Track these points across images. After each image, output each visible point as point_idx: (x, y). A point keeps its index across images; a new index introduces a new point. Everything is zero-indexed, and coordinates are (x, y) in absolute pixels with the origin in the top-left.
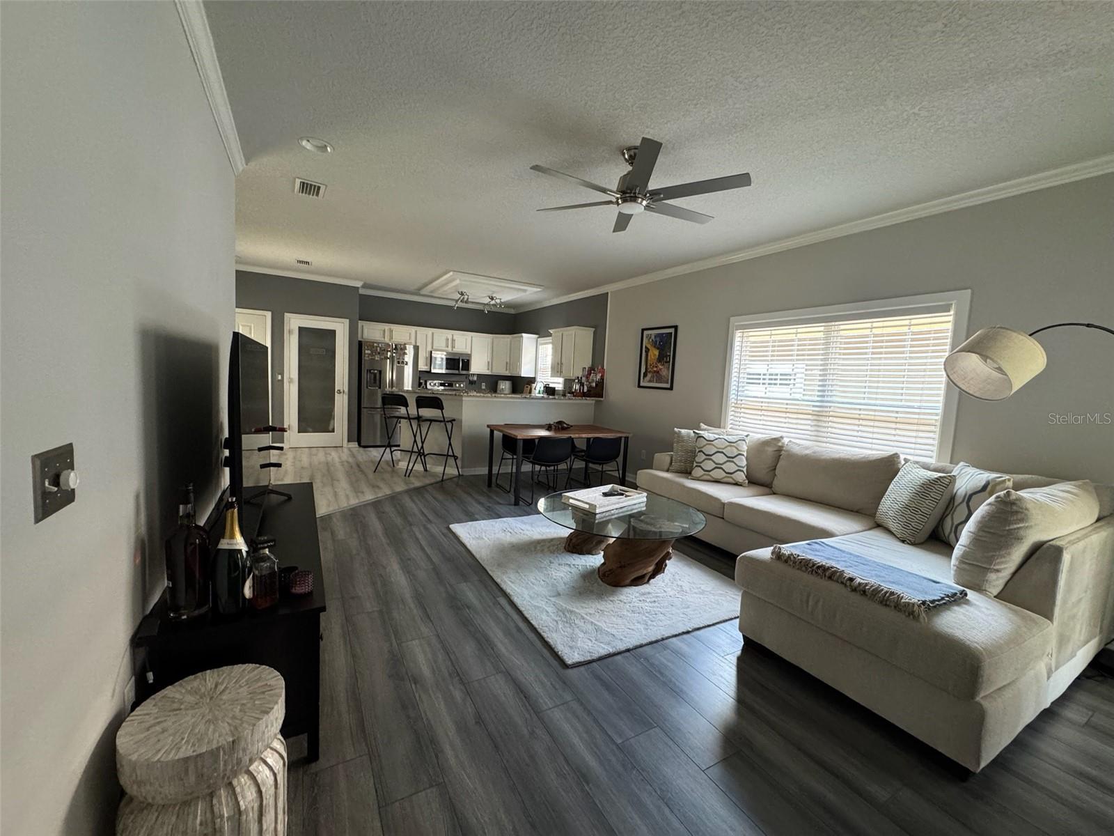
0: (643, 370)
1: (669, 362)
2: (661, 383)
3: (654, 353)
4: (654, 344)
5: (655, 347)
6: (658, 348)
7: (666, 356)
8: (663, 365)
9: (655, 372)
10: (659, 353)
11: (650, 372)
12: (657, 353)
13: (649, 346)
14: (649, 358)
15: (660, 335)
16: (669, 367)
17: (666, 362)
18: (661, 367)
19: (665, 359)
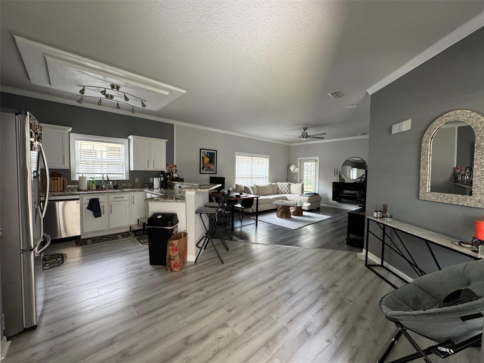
0: (202, 166)
1: (214, 163)
2: (211, 171)
3: (207, 160)
4: (207, 156)
5: (207, 157)
6: (209, 158)
7: (213, 161)
9: (208, 167)
11: (205, 167)
12: (208, 159)
13: (204, 156)
14: (204, 161)
15: (209, 153)
16: (214, 165)
17: (213, 163)
18: (211, 165)
19: (212, 162)
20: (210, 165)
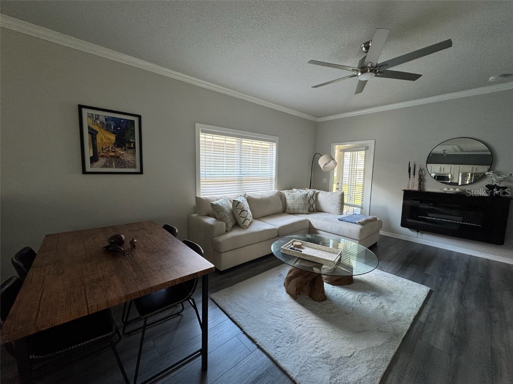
0: (89, 153)
1: (134, 147)
2: (125, 167)
3: (107, 138)
4: (107, 128)
5: (107, 130)
6: (114, 133)
7: (130, 143)
8: (125, 150)
9: (112, 157)
10: (116, 137)
11: (103, 156)
12: (113, 138)
13: (96, 128)
14: (98, 140)
15: (113, 119)
16: (134, 153)
17: (130, 148)
18: (122, 152)
19: (127, 145)
20: (120, 151)
